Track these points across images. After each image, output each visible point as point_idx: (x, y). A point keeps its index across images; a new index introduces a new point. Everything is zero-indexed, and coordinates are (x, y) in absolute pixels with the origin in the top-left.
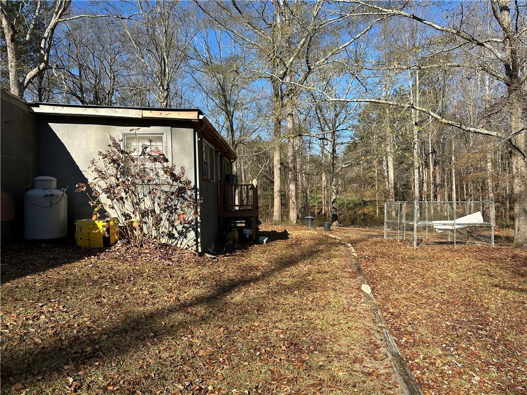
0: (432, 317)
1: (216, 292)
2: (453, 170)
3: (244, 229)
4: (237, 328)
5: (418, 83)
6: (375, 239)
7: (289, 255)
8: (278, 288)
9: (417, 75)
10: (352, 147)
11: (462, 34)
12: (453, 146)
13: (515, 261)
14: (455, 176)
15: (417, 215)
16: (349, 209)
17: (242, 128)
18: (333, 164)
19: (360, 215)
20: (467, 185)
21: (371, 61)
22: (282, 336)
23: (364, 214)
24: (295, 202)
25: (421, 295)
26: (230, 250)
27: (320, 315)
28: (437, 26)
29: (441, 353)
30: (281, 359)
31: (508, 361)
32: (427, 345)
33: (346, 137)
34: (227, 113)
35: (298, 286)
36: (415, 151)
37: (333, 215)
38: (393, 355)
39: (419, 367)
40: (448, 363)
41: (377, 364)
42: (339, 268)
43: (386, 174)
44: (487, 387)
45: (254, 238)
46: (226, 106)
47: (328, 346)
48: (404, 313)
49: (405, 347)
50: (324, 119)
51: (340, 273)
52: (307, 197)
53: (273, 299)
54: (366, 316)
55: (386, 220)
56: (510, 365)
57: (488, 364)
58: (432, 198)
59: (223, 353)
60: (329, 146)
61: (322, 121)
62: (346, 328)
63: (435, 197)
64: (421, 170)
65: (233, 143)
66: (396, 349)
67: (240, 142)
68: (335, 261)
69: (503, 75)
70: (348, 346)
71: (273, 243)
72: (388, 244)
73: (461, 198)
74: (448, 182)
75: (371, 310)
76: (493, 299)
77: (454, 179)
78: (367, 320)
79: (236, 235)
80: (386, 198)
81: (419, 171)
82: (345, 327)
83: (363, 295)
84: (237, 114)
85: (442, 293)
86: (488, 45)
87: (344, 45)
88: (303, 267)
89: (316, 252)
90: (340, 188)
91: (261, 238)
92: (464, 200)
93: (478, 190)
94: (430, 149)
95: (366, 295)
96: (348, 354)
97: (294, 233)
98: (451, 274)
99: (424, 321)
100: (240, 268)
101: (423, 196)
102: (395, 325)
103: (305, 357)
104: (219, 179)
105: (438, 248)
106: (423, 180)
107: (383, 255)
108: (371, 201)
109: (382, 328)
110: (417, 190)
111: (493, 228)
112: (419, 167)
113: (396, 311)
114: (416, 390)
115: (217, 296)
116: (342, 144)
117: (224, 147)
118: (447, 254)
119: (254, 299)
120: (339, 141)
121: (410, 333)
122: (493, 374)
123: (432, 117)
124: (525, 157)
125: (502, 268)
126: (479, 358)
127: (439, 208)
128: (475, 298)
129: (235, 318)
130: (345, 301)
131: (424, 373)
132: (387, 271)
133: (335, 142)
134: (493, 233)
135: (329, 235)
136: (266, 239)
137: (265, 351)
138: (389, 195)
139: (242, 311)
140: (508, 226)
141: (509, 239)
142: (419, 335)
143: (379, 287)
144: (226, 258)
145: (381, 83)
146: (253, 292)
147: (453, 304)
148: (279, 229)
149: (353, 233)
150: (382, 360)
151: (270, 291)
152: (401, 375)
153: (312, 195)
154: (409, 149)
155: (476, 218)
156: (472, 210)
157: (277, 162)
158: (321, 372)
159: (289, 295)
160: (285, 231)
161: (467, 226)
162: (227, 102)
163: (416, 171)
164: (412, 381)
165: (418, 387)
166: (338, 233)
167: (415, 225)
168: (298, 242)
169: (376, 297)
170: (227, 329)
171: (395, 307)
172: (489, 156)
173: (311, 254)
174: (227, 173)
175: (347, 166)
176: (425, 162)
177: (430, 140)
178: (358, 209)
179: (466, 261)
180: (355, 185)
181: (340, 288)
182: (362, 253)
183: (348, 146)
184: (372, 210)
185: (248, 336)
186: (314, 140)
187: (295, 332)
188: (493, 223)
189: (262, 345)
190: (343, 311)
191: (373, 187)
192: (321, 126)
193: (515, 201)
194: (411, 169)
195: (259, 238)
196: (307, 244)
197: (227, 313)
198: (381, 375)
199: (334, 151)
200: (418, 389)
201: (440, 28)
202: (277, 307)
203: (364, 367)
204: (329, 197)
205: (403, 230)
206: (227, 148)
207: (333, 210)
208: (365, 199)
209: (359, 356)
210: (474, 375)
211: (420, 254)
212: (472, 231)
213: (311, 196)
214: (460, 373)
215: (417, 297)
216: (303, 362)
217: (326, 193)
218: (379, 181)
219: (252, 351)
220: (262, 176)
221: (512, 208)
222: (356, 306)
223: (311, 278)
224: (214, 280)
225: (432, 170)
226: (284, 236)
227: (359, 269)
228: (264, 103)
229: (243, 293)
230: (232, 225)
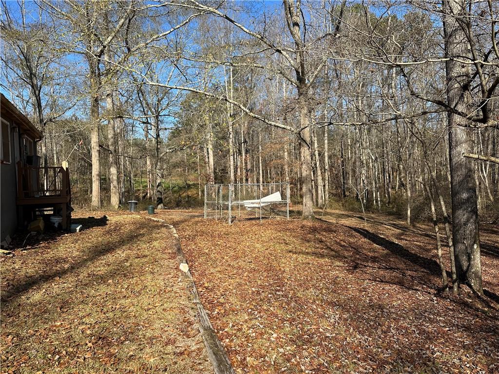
0: (241, 285)
1: (7, 294)
2: (260, 157)
3: (52, 218)
4: (32, 332)
5: (232, 79)
6: (197, 219)
7: (106, 242)
8: (90, 279)
9: (231, 73)
10: (176, 133)
11: (265, 40)
12: (260, 137)
13: (303, 230)
14: (262, 162)
15: (232, 195)
16: (175, 192)
17: (53, 106)
18: (158, 149)
19: (184, 198)
20: (270, 170)
21: (189, 51)
22: (88, 332)
23: (188, 197)
24: (117, 186)
25: (233, 267)
26: (33, 242)
27: (135, 301)
28: (245, 30)
29: (247, 318)
30: (85, 358)
31: (298, 315)
32: (236, 312)
33: (170, 123)
34: (33, 87)
35: (112, 274)
36: (230, 141)
37: (158, 198)
38: (205, 329)
39: (228, 335)
40: (253, 327)
41: (189, 342)
42: (159, 251)
43: (207, 160)
44: (282, 341)
45: (64, 227)
46: (31, 79)
47: (141, 333)
48: (218, 286)
49: (217, 318)
50: (147, 104)
51: (159, 255)
52: (131, 181)
53: (81, 292)
54: (182, 294)
55: (206, 201)
56: (299, 318)
57: (283, 320)
58: (244, 181)
59: (8, 366)
60: (153, 130)
61: (144, 105)
62: (161, 311)
63: (247, 180)
64: (235, 157)
65: (41, 121)
66: (208, 323)
67: (51, 120)
68: (156, 243)
69: (294, 79)
70: (162, 329)
71: (88, 231)
72: (208, 223)
73: (266, 181)
74: (256, 168)
75: (187, 287)
76: (288, 263)
77: (261, 165)
78: (182, 298)
79: (41, 224)
80: (207, 181)
81: (234, 158)
82: (159, 309)
83: (180, 274)
84: (45, 89)
85: (250, 262)
86: (284, 53)
87: (164, 34)
88: (121, 254)
89: (136, 236)
90: (165, 172)
91: (73, 226)
92: (268, 183)
93: (278, 174)
94: (243, 139)
95: (183, 273)
96: (161, 337)
97: (113, 219)
98: (257, 245)
99: (234, 291)
100: (43, 262)
101: (237, 180)
102: (209, 299)
103: (114, 350)
104: (18, 160)
105: (248, 223)
106: (237, 166)
107: (202, 233)
108: (194, 185)
109: (196, 304)
110: (232, 174)
111: (288, 205)
112: (234, 155)
113: (210, 285)
114: (224, 359)
115: (8, 298)
116: (166, 129)
117: (23, 123)
118: (255, 228)
119: (58, 295)
120: (162, 126)
121: (222, 304)
122: (287, 329)
123: (244, 111)
124: (309, 148)
125: (294, 237)
126: (277, 316)
127: (250, 190)
128: (275, 264)
129: (31, 320)
130: (162, 283)
131: (232, 340)
132: (205, 248)
133: (159, 127)
134: (288, 209)
135: (152, 218)
136: (80, 226)
137: (67, 353)
138: (210, 178)
139: (42, 312)
140: (299, 203)
141: (299, 213)
142: (230, 304)
143: (197, 264)
144: (25, 251)
145: (199, 75)
146: (56, 287)
147: (258, 271)
148: (98, 215)
149: (177, 214)
150: (194, 337)
151: (80, 284)
152: (211, 348)
153: (137, 179)
154: (225, 138)
155: (276, 197)
156: (274, 191)
157: (95, 144)
158: (131, 363)
159: (102, 285)
160: (105, 217)
161: (269, 204)
162: (32, 76)
163: (232, 158)
164: (221, 351)
165: (225, 356)
166: (162, 215)
167: (230, 205)
168: (118, 227)
169: (192, 274)
170: (18, 335)
171: (210, 281)
172: (286, 147)
173: (131, 238)
174: (29, 154)
175: (171, 151)
176: (239, 150)
177: (242, 131)
178: (183, 191)
179: (268, 233)
180: (179, 170)
181: (158, 271)
182: (183, 233)
183: (172, 132)
184: (195, 192)
185: (47, 339)
186: (137, 124)
187: (104, 324)
188: (288, 201)
189: (63, 347)
190: (159, 293)
191: (196, 171)
192: (144, 110)
193: (303, 182)
194: (228, 156)
195: (70, 227)
196: (127, 229)
197: (19, 316)
198: (192, 352)
199: (158, 136)
200: (225, 358)
201: (248, 31)
202: (86, 301)
203: (176, 347)
204: (155, 180)
205: (220, 210)
206: (28, 125)
207: (158, 193)
208: (188, 182)
209: (172, 336)
210: (273, 333)
211: (233, 230)
212: (274, 208)
213: (135, 180)
214: (262, 334)
215: (229, 269)
216: (111, 355)
217: (151, 177)
218: (201, 166)
219: (49, 356)
220: (80, 159)
221: (301, 189)
222: (173, 286)
223: (128, 264)
224: (5, 280)
225: (244, 157)
226: (103, 221)
227: (179, 250)
228: (79, 80)
229: (44, 290)
230: (37, 213)
